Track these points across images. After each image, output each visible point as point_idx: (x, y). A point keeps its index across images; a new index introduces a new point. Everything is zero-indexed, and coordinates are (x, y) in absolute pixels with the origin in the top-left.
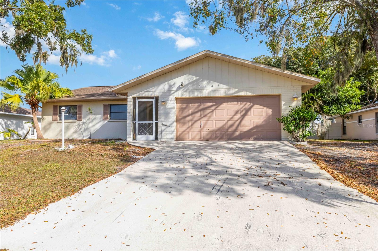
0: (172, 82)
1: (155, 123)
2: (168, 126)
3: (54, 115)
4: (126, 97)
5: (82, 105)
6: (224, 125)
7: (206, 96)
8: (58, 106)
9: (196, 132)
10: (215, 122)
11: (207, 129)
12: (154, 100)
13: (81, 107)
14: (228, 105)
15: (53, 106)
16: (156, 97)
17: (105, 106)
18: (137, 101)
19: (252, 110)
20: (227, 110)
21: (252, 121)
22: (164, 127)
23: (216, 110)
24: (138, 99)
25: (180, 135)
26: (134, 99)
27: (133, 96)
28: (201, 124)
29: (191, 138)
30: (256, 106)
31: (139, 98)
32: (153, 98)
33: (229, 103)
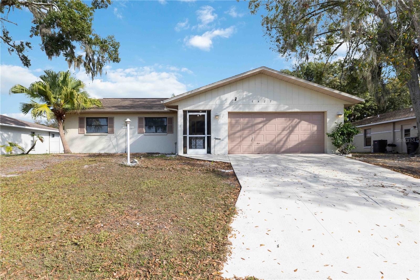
0: (224, 97)
1: (207, 136)
2: (221, 139)
3: (80, 128)
4: (176, 110)
5: (114, 117)
6: (274, 140)
7: (259, 111)
8: (84, 117)
9: (247, 146)
10: (266, 136)
11: (259, 143)
12: (206, 114)
13: (112, 119)
14: (278, 120)
15: (79, 117)
16: (207, 111)
17: (140, 119)
18: (188, 114)
19: (300, 125)
20: (277, 125)
21: (300, 136)
22: (217, 141)
23: (267, 125)
24: (188, 112)
25: (231, 149)
26: (185, 112)
27: (184, 109)
28: (252, 138)
29: (243, 152)
30: (303, 122)
31: (190, 111)
32: (204, 111)
33: (279, 119)
